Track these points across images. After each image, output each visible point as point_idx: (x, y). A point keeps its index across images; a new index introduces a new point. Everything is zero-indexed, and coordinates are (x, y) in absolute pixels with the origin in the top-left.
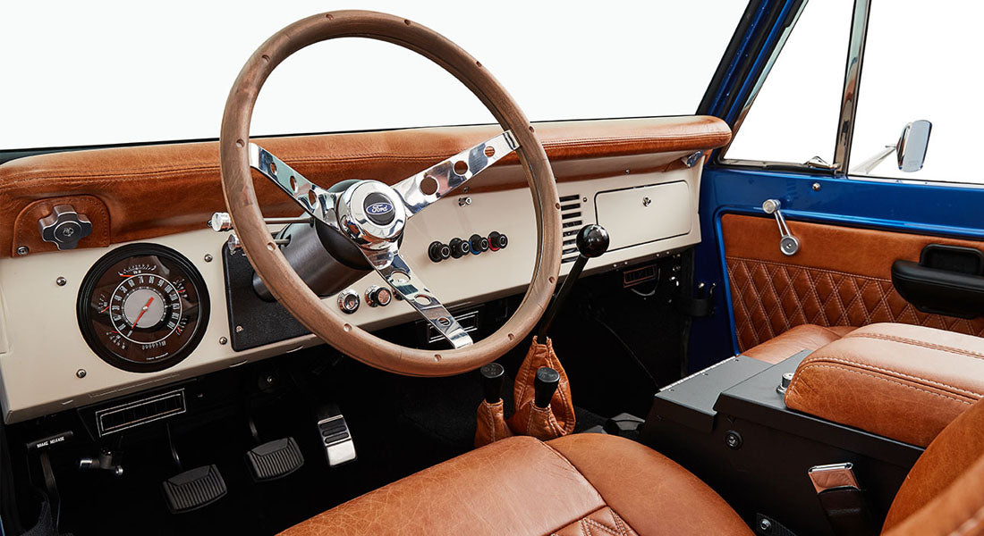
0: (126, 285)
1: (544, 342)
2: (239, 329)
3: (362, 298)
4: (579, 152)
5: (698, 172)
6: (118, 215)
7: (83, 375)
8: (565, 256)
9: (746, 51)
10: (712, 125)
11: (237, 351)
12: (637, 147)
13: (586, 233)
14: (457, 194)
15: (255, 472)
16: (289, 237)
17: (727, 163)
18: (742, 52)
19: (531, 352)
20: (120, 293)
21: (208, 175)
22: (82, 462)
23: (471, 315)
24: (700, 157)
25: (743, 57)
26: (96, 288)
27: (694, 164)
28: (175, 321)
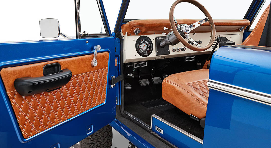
0: (142, 42)
1: (209, 61)
2: (157, 52)
3: (176, 50)
4: (217, 24)
5: (243, 33)
6: (144, 30)
7: (136, 56)
8: (214, 42)
9: (255, 6)
10: (246, 21)
11: (157, 55)
12: (229, 24)
13: (218, 38)
14: (193, 33)
15: (154, 82)
16: (171, 34)
17: (250, 30)
18: (254, 5)
19: (206, 63)
20: (141, 43)
21: (157, 24)
22: (128, 74)
23: (193, 57)
24: (243, 29)
25: (254, 7)
26: (138, 42)
27: (242, 31)
28: (148, 49)
